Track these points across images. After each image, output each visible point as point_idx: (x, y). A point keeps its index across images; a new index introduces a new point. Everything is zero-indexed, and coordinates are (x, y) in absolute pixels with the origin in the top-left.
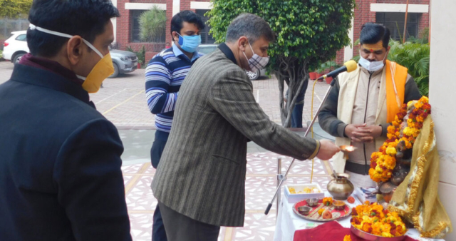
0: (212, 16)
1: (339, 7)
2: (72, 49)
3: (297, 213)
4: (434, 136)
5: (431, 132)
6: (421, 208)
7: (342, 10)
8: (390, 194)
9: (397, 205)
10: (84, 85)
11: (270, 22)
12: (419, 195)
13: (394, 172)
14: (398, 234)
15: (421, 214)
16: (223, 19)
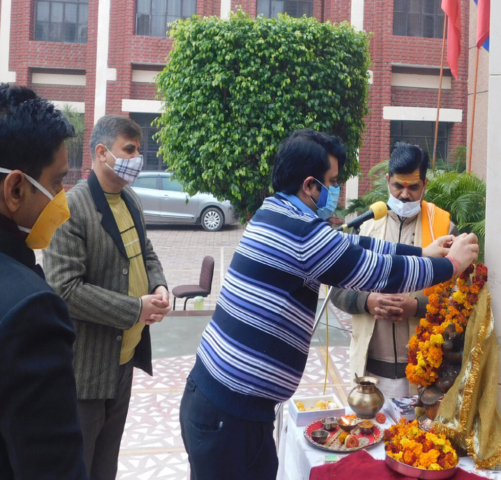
0: (164, 126)
1: (345, 113)
2: (10, 190)
3: (312, 441)
4: (492, 315)
5: (488, 310)
6: (476, 425)
7: (350, 119)
8: (435, 406)
9: (446, 422)
10: (28, 239)
11: (248, 138)
12: (474, 407)
13: (439, 371)
14: (448, 466)
15: (476, 434)
16: (181, 130)
